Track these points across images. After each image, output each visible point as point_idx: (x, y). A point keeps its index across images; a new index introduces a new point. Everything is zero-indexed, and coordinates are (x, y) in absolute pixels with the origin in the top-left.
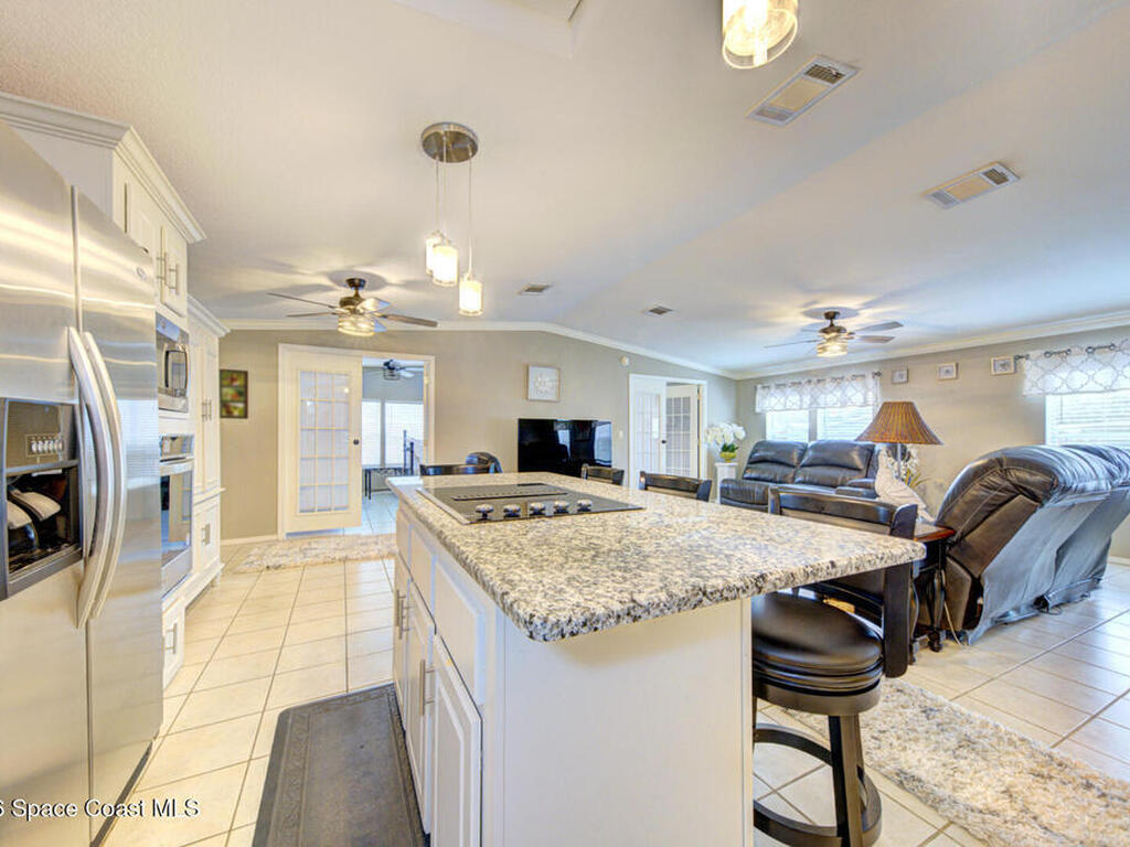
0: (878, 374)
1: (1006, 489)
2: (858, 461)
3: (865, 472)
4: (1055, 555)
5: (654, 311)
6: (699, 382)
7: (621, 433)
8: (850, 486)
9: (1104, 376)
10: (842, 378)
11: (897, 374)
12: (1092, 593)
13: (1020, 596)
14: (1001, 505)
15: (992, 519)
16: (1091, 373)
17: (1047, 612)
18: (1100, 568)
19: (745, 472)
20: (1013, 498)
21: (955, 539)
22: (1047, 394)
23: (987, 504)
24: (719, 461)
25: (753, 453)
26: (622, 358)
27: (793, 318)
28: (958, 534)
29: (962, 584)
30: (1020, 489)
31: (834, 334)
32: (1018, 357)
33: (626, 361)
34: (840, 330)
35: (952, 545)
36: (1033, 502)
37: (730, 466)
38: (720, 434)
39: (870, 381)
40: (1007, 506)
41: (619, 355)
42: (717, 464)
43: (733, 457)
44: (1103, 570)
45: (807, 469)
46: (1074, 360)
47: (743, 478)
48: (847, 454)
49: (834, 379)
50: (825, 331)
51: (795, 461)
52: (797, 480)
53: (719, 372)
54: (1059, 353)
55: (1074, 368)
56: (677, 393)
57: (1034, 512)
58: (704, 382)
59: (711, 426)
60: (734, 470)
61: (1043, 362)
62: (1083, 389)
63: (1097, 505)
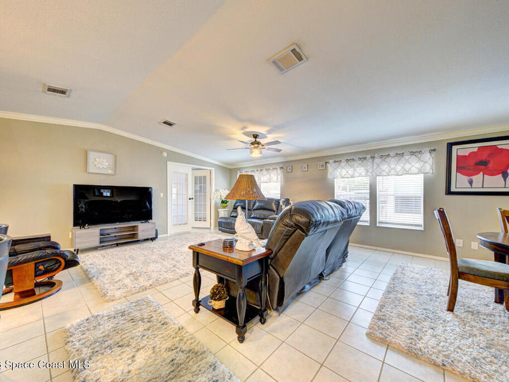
0: (282, 168)
1: (291, 227)
2: (274, 208)
3: (276, 212)
4: (325, 253)
5: (165, 123)
6: (210, 168)
7: (162, 195)
8: (269, 219)
9: (351, 171)
10: (269, 169)
11: (289, 168)
12: (344, 264)
13: (307, 279)
14: (291, 235)
15: (287, 243)
16: (347, 170)
17: (323, 279)
18: (346, 252)
19: (231, 213)
20: (295, 231)
21: (272, 255)
22: (335, 178)
23: (285, 235)
24: (220, 208)
25: (235, 204)
26: (162, 152)
27: (239, 135)
28: (274, 252)
29: (276, 281)
30: (297, 226)
31: (256, 145)
32: (326, 163)
33: (165, 154)
34: (258, 143)
35: (272, 259)
36: (303, 233)
37: (224, 211)
38: (219, 195)
39: (279, 171)
40: (293, 235)
41: (161, 150)
42: (219, 210)
43: (226, 206)
44: (347, 253)
45: (256, 211)
46: (343, 164)
47: (231, 217)
48: (271, 204)
49: (267, 170)
50: (252, 144)
51: (251, 208)
52: (252, 216)
53: (221, 165)
54: (338, 161)
55: (343, 168)
56: (199, 174)
57: (304, 239)
58: (213, 169)
59: (217, 191)
60: (227, 213)
61: (333, 165)
62: (345, 177)
63: (339, 228)
